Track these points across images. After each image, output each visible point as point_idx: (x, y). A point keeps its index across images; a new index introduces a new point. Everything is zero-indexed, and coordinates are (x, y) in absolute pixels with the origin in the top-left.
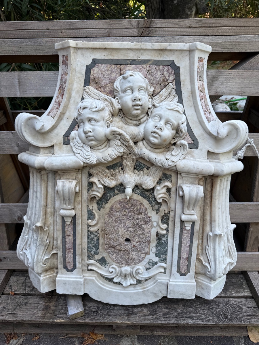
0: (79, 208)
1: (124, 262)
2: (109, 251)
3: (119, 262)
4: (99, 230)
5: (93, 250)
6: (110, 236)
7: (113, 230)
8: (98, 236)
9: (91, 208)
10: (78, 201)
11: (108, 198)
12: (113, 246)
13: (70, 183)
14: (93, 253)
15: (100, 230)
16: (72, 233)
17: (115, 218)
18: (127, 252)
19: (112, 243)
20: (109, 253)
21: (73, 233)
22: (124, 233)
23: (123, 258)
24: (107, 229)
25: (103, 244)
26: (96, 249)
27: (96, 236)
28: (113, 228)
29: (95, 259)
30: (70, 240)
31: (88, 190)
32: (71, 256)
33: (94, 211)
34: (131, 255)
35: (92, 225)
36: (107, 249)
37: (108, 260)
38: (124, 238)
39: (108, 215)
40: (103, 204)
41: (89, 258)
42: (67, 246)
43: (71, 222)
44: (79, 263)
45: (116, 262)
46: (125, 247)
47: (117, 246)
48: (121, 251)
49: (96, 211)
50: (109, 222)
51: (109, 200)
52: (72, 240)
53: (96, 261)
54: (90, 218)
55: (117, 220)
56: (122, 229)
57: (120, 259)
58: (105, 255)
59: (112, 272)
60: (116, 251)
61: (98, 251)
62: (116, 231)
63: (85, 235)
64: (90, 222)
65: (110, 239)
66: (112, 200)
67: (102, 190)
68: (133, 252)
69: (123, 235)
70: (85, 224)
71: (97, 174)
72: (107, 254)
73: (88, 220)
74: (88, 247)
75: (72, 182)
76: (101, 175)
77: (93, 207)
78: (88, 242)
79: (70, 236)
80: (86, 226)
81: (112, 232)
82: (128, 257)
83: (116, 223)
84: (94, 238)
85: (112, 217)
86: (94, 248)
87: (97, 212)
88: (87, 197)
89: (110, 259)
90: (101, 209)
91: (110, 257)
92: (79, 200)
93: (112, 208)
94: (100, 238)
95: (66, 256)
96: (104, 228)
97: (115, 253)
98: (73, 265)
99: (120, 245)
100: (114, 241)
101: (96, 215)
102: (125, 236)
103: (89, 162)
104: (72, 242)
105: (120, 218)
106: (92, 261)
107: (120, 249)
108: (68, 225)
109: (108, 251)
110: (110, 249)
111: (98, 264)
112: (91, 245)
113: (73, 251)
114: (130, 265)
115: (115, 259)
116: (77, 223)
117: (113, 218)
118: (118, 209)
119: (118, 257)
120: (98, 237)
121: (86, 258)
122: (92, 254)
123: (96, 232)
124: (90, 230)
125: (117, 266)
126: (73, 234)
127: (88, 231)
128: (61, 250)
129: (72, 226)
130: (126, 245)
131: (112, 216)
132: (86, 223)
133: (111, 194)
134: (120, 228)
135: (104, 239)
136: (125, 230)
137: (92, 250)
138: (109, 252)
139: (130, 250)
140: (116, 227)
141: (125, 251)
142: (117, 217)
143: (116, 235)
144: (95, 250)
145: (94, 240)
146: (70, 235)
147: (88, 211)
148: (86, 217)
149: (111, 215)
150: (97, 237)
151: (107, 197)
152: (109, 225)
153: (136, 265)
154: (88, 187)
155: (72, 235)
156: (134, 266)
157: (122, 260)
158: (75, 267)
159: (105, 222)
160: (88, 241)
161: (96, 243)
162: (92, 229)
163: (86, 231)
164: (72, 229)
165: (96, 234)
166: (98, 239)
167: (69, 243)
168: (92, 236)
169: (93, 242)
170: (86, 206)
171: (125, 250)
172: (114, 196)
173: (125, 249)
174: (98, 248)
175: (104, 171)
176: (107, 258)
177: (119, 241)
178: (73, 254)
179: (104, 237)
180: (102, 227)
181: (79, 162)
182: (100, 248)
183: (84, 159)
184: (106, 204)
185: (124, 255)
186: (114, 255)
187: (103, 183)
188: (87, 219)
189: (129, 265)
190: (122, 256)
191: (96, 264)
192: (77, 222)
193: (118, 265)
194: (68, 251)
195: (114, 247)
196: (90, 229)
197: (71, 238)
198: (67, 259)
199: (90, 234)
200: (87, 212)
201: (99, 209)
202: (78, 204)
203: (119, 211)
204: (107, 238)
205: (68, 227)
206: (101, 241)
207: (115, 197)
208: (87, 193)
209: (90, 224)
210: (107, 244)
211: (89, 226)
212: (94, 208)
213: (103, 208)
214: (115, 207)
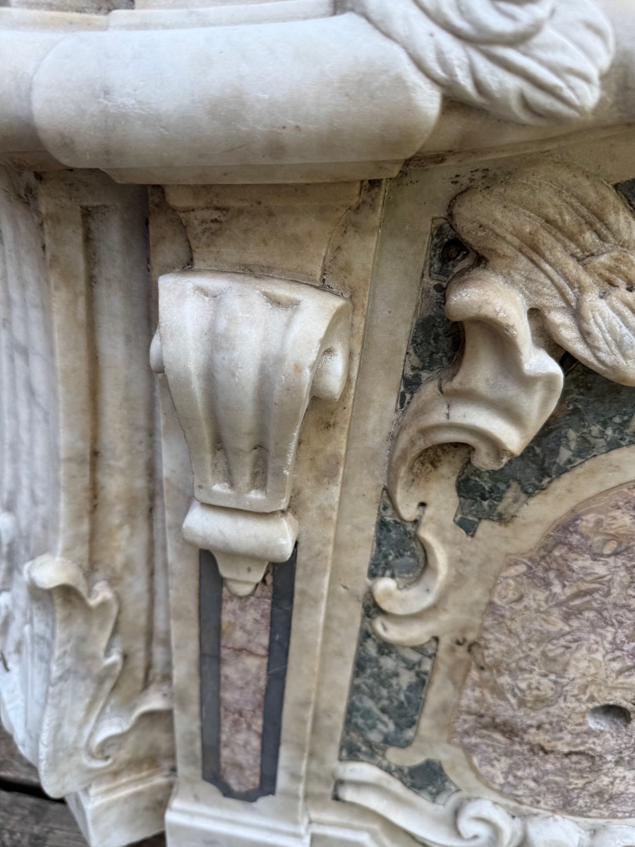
0: (321, 509)
1: (550, 800)
2: (474, 740)
3: (520, 793)
4: (436, 639)
5: (380, 726)
6: (505, 680)
7: (536, 654)
8: (427, 666)
9: (408, 511)
10: (320, 461)
11: (565, 454)
12: (505, 723)
13: (280, 316)
14: (375, 737)
15: (445, 641)
16: (265, 640)
17: (569, 591)
18: (585, 764)
19: (506, 710)
20: (469, 750)
21: (271, 640)
22: (602, 674)
23: (546, 784)
24: (493, 644)
25: (444, 708)
26: (397, 724)
27: (411, 666)
28: (539, 643)
29: (385, 763)
30: (246, 671)
31: (411, 384)
32: (246, 744)
33: (427, 534)
34: (606, 780)
35: (398, 610)
36: (466, 733)
37: (459, 774)
38: (592, 699)
39: (522, 568)
40: (510, 495)
41: (351, 752)
42: (228, 696)
43: (264, 581)
44: (295, 777)
45: (501, 793)
46: (583, 743)
47: (533, 731)
48: (546, 752)
49: (440, 532)
50: (519, 607)
51: (562, 471)
52: (263, 674)
53: (388, 770)
54: (388, 566)
55: (577, 602)
56: (599, 656)
57: (532, 784)
58: (445, 754)
59: (475, 837)
60: (517, 747)
61: (409, 733)
62: (554, 660)
63: (340, 654)
64: (389, 594)
65: (498, 691)
66: (592, 472)
67: (545, 403)
68: (621, 769)
69: (592, 689)
70: (353, 595)
71: (532, 249)
72: (459, 752)
73: (373, 575)
74: (351, 709)
75: (293, 305)
76: (572, 267)
77: (423, 505)
78: (355, 689)
79: (251, 653)
80: (357, 611)
81: (523, 664)
82: (580, 783)
83: (566, 618)
84: (396, 675)
85: (548, 585)
86: (385, 718)
87: (444, 541)
88: (388, 428)
89: (470, 776)
90: (485, 527)
91: (473, 768)
92: (329, 449)
93: (567, 526)
94: (438, 679)
95: (224, 737)
96: (471, 637)
97: (509, 754)
98: (256, 780)
99: (557, 727)
100: (522, 703)
101: (441, 557)
102: (605, 693)
103: (513, 83)
104: (263, 683)
105: (608, 594)
106: (364, 771)
107: (547, 748)
108: (240, 598)
109: (466, 740)
110: (482, 737)
111: (397, 786)
112: (369, 704)
113: (260, 722)
114: (581, 814)
115: (501, 780)
116: (303, 593)
117: (557, 589)
118: (614, 537)
119: (519, 773)
120: (426, 673)
121: (332, 752)
122: (369, 744)
123: (418, 649)
124: (375, 633)
125: (506, 807)
126: (270, 649)
127: (366, 635)
128: (195, 708)
129: (266, 605)
130: (590, 733)
131: (552, 575)
132: (361, 590)
133: (596, 429)
134: (584, 651)
135: (460, 687)
136: (616, 666)
137: (373, 727)
138: (476, 745)
139: (609, 758)
140: (562, 642)
141: (574, 758)
142: (584, 586)
143: (544, 681)
144: (392, 727)
145: (394, 681)
146: (253, 647)
147: (382, 525)
148: (363, 556)
149: (546, 570)
150: (418, 674)
151: (555, 452)
152: (515, 626)
153: (616, 821)
154: (415, 361)
155: (263, 652)
156: (601, 821)
157: (543, 788)
158: (267, 785)
159: (491, 603)
160: (357, 681)
161: (402, 697)
162: (392, 633)
163: (354, 632)
164: (266, 622)
165: (415, 657)
166: (422, 682)
167: (240, 683)
168: (388, 663)
169: (384, 692)
170: (374, 494)
171: (577, 753)
172: (614, 445)
173: (582, 748)
174: (413, 723)
175: (596, 220)
176: (453, 767)
177: (552, 710)
178: (264, 737)
179: (459, 678)
180: (464, 630)
181: (400, 82)
182: (425, 723)
183: (456, 53)
184: (530, 495)
185: (564, 771)
186: (504, 763)
187: (569, 335)
188: (365, 570)
189: (572, 813)
190: (546, 773)
191: (385, 784)
192: (298, 585)
193: (512, 804)
194: (236, 723)
195: (510, 731)
196: (379, 627)
197: (255, 665)
198: (225, 753)
199: (372, 649)
200: (371, 531)
201: (468, 527)
202: (318, 480)
203: (616, 554)
204: (481, 684)
205: (243, 609)
206: (436, 695)
207: (616, 455)
208: (393, 401)
209: (385, 606)
210: (469, 713)
211: (372, 608)
212: (429, 512)
213: (502, 519)
214: (599, 523)
